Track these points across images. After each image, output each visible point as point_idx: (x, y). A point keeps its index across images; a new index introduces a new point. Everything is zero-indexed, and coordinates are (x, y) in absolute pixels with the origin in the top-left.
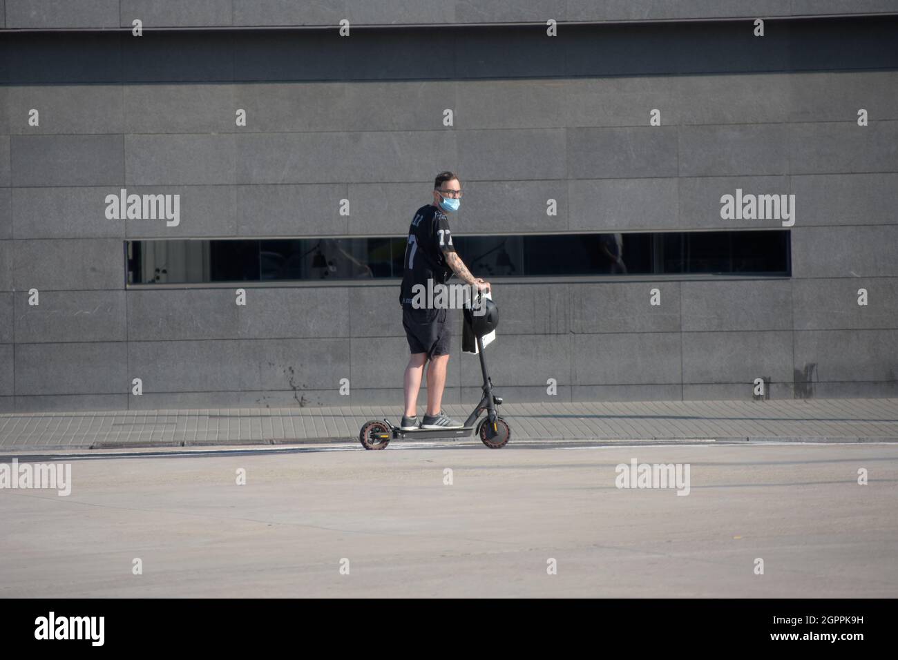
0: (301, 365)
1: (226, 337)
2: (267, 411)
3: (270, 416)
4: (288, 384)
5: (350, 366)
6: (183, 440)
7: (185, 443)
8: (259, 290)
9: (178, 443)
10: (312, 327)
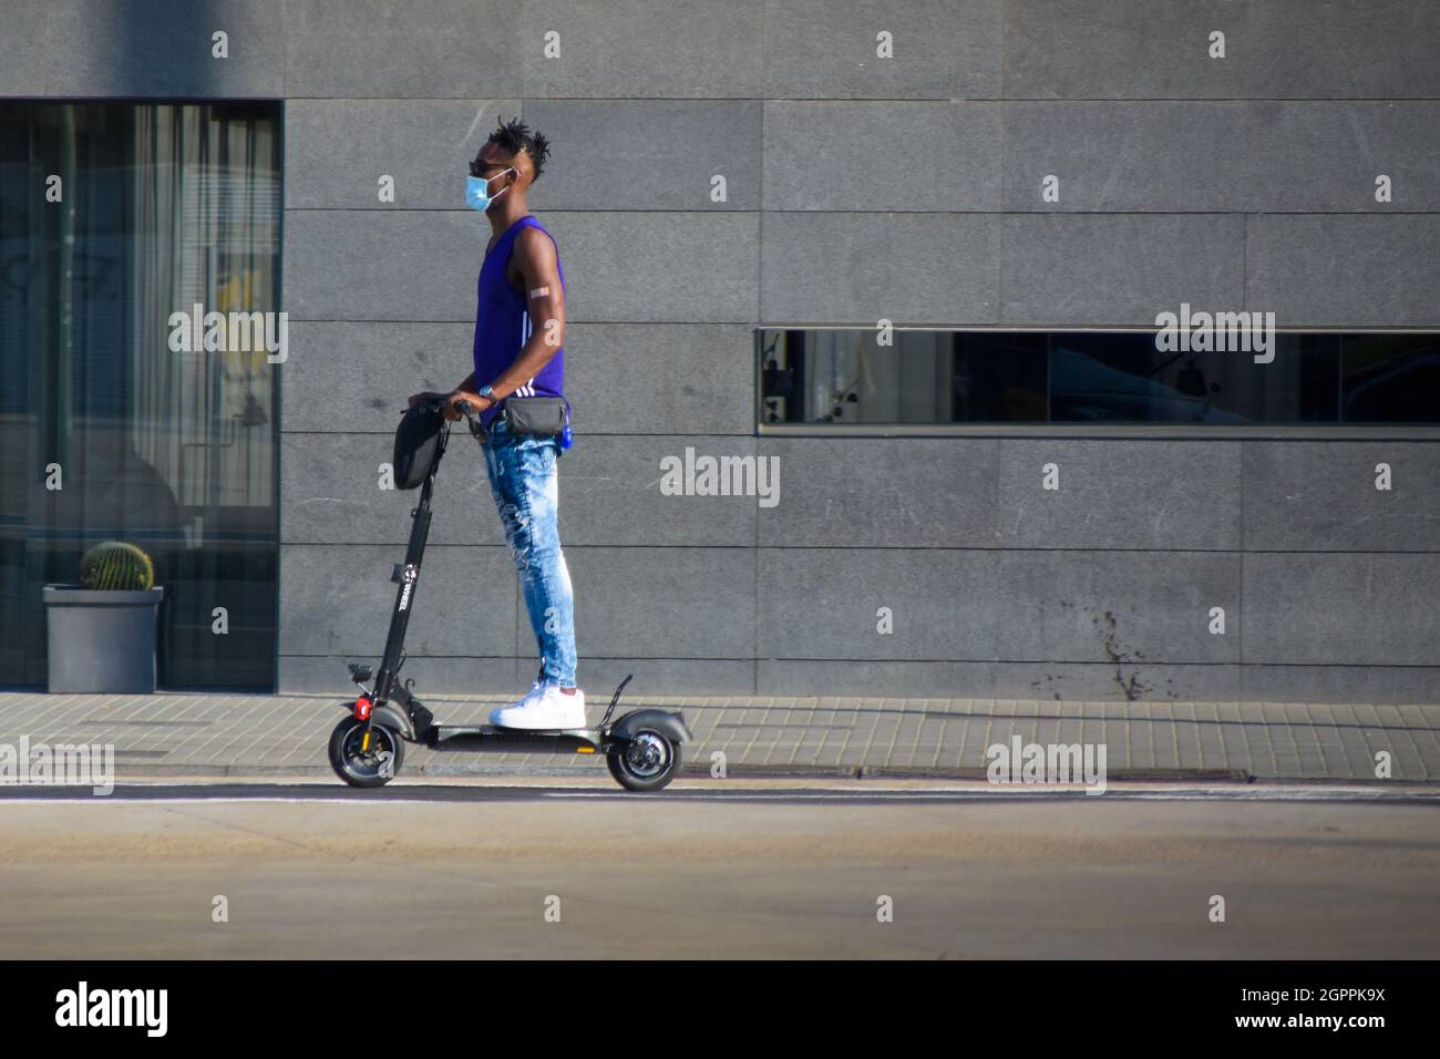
0: (1133, 609)
1: (970, 545)
2: (1055, 707)
3: (1059, 718)
4: (1104, 649)
5: (1241, 613)
6: (861, 764)
7: (865, 771)
8: (1043, 443)
9: (848, 770)
10: (1157, 528)
